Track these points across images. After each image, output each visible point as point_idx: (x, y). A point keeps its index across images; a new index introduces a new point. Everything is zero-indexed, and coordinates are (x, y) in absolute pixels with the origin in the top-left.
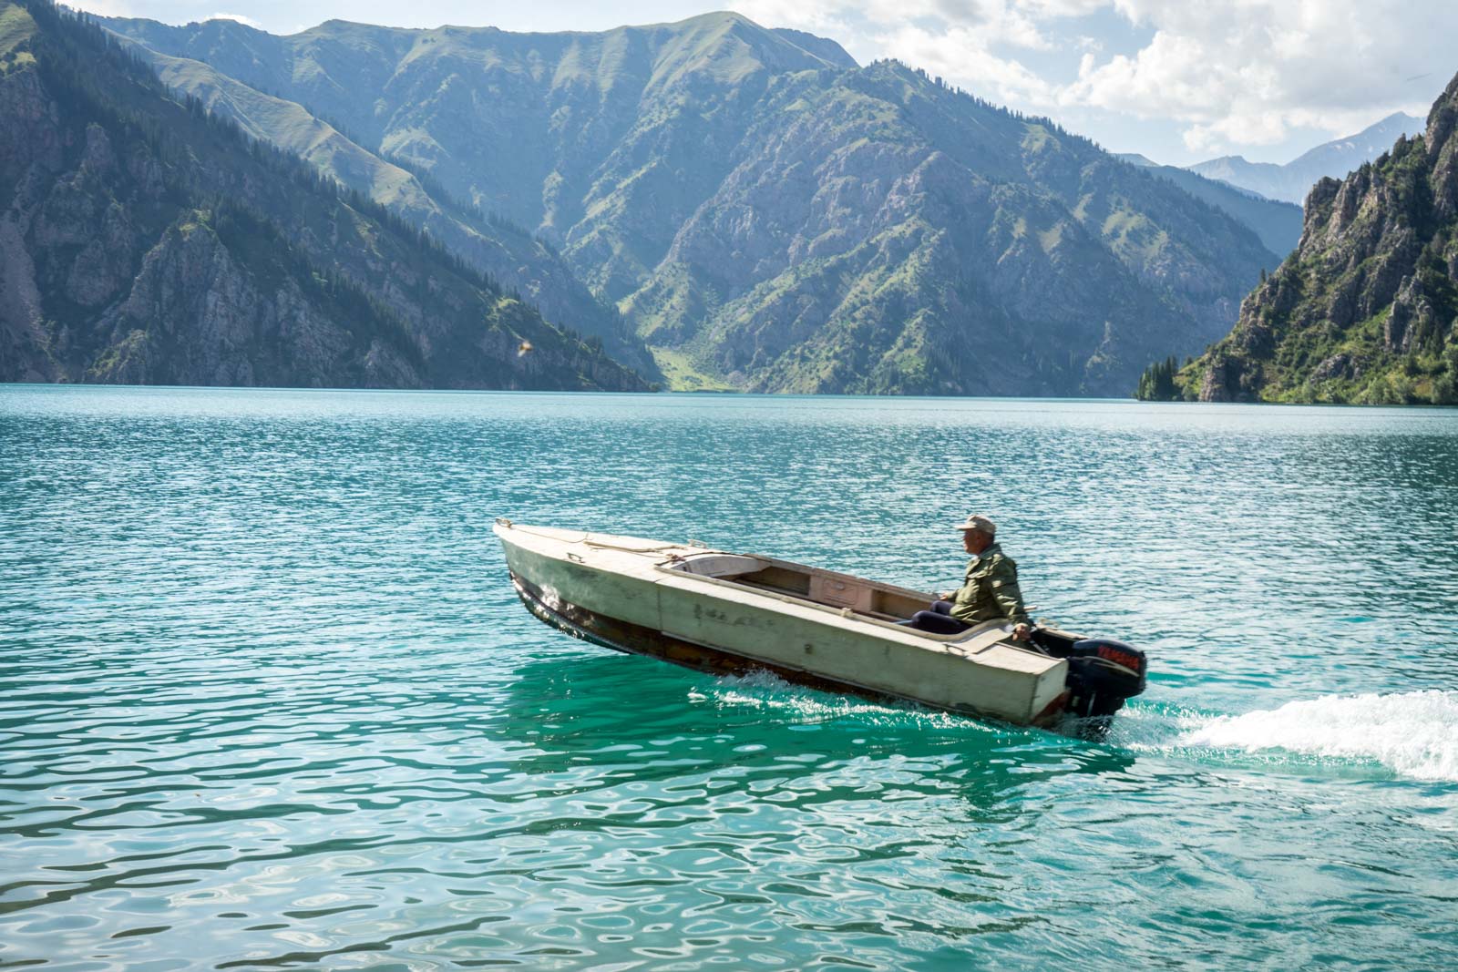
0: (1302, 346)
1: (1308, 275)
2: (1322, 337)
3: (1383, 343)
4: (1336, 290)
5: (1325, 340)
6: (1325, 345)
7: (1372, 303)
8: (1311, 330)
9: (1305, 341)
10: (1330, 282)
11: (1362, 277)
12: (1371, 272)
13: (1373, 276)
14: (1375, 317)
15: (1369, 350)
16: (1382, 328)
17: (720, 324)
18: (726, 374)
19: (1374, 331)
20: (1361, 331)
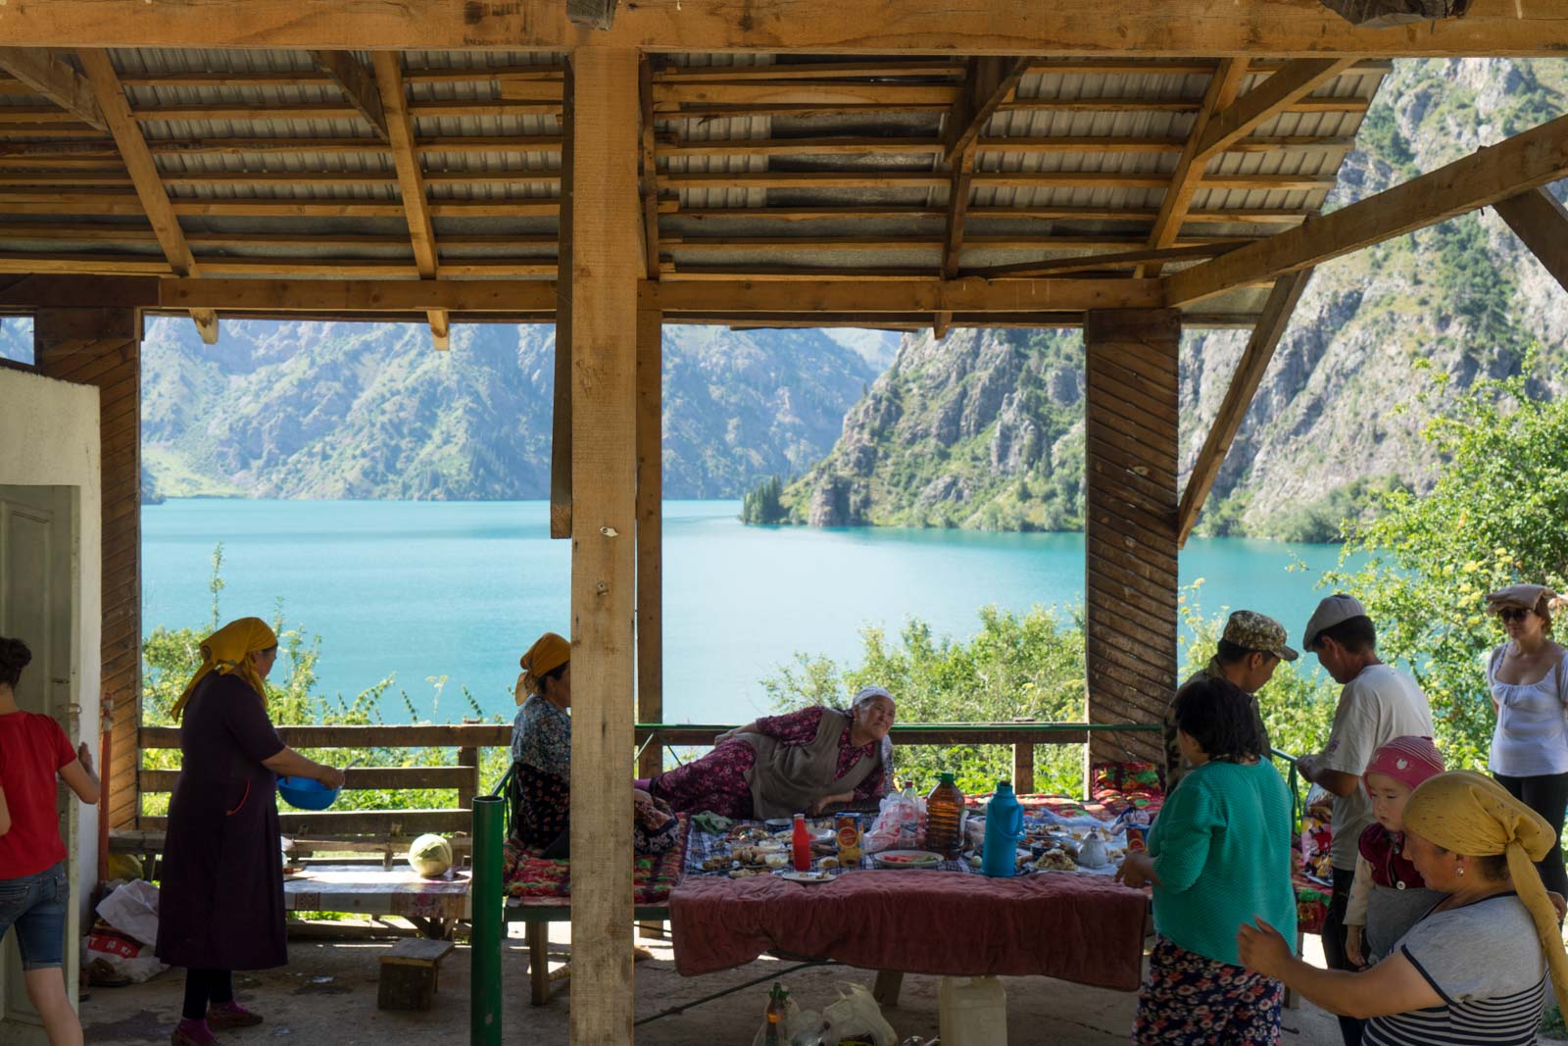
0: (909, 466)
1: (910, 390)
2: (930, 456)
3: (990, 463)
4: (941, 407)
5: (933, 458)
6: (932, 464)
7: (976, 421)
8: (917, 448)
9: (911, 460)
10: (933, 398)
11: (964, 394)
12: (973, 388)
13: (975, 393)
14: (979, 437)
15: (977, 471)
16: (988, 449)
17: (220, 415)
18: (232, 474)
19: (980, 452)
20: (967, 450)
